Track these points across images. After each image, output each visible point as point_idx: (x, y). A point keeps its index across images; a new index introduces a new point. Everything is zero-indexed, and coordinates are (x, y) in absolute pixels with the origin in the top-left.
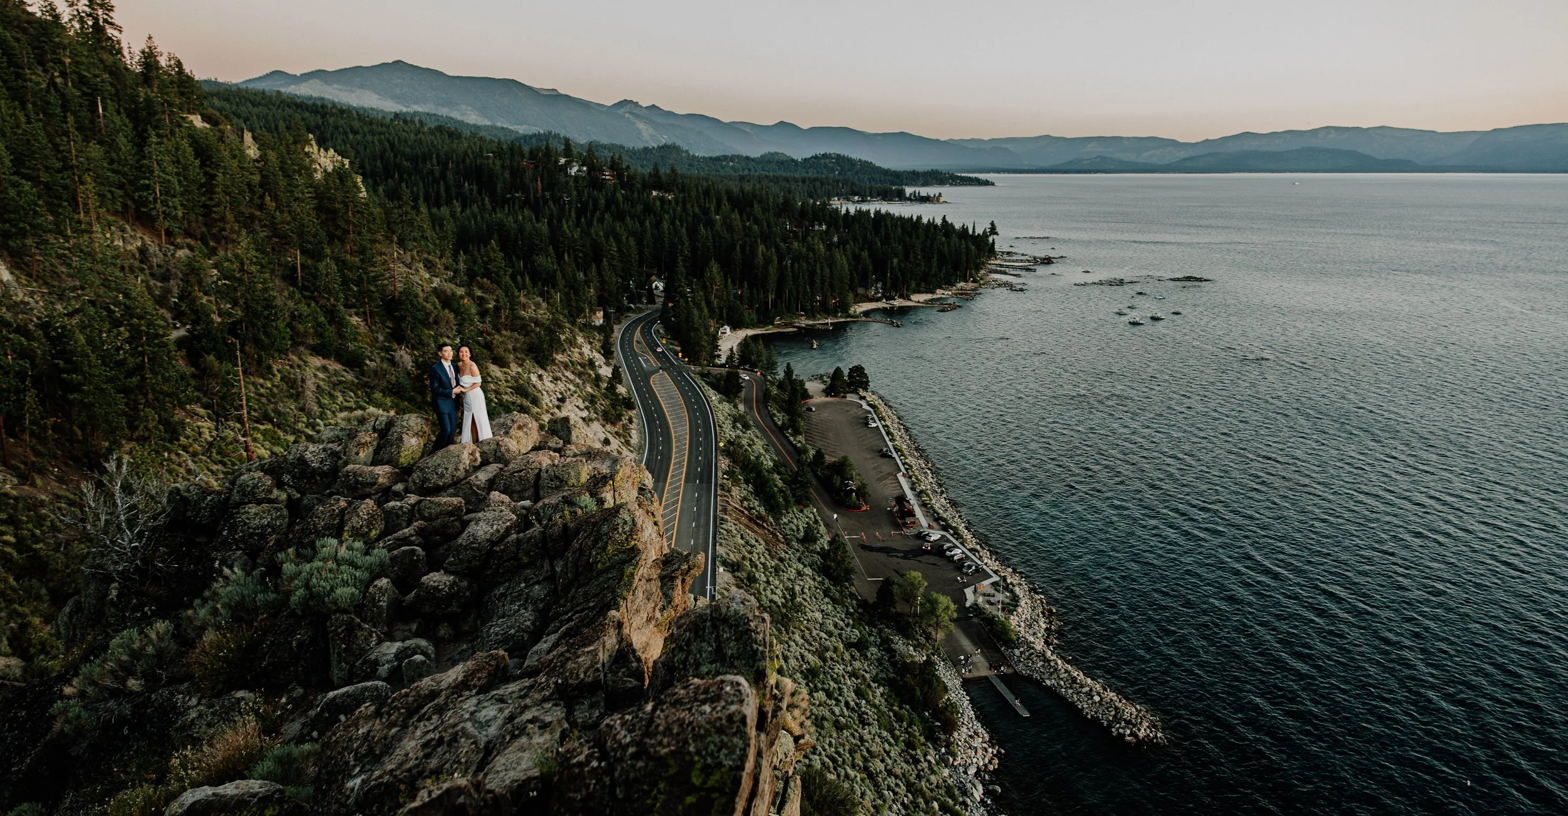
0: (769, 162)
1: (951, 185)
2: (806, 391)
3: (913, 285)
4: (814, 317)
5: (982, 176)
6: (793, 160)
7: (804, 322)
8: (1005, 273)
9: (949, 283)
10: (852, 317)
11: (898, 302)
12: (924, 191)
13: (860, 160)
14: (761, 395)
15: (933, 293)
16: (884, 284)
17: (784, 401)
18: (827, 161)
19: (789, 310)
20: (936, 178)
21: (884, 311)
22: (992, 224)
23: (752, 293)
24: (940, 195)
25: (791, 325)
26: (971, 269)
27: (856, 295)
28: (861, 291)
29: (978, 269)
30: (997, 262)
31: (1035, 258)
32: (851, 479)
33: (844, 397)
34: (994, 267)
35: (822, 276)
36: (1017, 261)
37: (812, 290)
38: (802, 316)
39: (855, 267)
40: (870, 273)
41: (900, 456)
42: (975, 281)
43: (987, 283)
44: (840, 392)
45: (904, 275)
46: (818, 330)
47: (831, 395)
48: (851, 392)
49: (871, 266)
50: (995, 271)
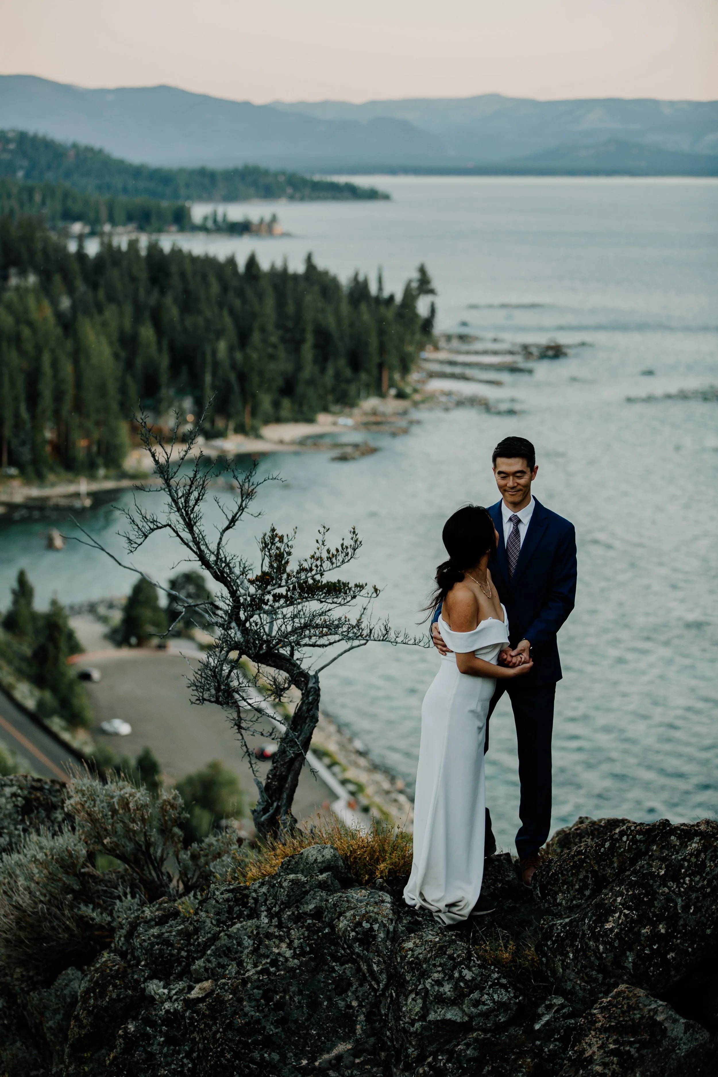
1: (292, 198)
2: (70, 635)
3: (266, 401)
7: (18, 492)
8: (463, 378)
10: (133, 477)
11: (233, 444)
13: (75, 146)
15: (310, 420)
16: (199, 403)
17: (23, 658)
20: (255, 184)
22: (422, 270)
24: (274, 219)
26: (391, 369)
27: (134, 429)
29: (405, 370)
30: (442, 355)
31: (525, 348)
33: (161, 647)
34: (435, 367)
36: (485, 352)
37: (33, 417)
38: (12, 477)
39: (129, 365)
40: (164, 378)
41: (329, 767)
42: (401, 395)
43: (430, 399)
44: (151, 636)
45: (242, 377)
46: (57, 508)
47: (130, 646)
48: (178, 635)
49: (165, 362)
50: (442, 376)
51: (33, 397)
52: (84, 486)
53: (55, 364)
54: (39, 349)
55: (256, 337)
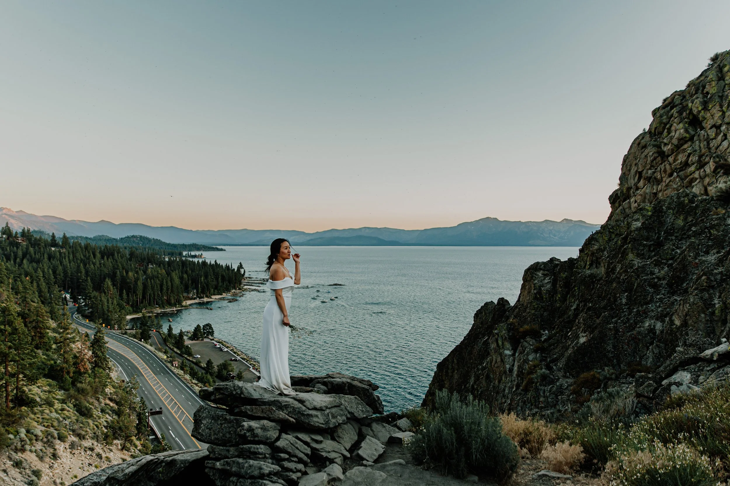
0: (100, 240)
1: (204, 251)
2: (183, 339)
3: (212, 290)
4: (164, 308)
5: (219, 247)
6: (114, 239)
7: (159, 311)
8: (251, 285)
9: (228, 290)
10: (185, 307)
11: (206, 300)
12: (193, 253)
13: (154, 239)
14: (161, 341)
15: (222, 295)
16: (197, 291)
17: (173, 343)
18: (135, 239)
19: (150, 304)
20: (196, 248)
22: (240, 263)
23: (128, 296)
24: (202, 254)
25: (152, 312)
26: (237, 284)
27: (183, 297)
28: (185, 295)
29: (240, 284)
30: (247, 281)
31: (263, 279)
32: (232, 371)
33: (202, 340)
34: (245, 283)
35: (167, 286)
36: (255, 280)
37: (162, 294)
38: (157, 307)
39: (181, 283)
40: (190, 286)
41: (246, 362)
42: (239, 289)
43: (246, 290)
44: (200, 338)
45: (207, 285)
46: (169, 313)
47: (195, 340)
48: (205, 337)
49: (190, 282)
50: (247, 285)
51: (161, 290)
52: (175, 309)
53: (167, 282)
54: (163, 280)
55: (209, 277)
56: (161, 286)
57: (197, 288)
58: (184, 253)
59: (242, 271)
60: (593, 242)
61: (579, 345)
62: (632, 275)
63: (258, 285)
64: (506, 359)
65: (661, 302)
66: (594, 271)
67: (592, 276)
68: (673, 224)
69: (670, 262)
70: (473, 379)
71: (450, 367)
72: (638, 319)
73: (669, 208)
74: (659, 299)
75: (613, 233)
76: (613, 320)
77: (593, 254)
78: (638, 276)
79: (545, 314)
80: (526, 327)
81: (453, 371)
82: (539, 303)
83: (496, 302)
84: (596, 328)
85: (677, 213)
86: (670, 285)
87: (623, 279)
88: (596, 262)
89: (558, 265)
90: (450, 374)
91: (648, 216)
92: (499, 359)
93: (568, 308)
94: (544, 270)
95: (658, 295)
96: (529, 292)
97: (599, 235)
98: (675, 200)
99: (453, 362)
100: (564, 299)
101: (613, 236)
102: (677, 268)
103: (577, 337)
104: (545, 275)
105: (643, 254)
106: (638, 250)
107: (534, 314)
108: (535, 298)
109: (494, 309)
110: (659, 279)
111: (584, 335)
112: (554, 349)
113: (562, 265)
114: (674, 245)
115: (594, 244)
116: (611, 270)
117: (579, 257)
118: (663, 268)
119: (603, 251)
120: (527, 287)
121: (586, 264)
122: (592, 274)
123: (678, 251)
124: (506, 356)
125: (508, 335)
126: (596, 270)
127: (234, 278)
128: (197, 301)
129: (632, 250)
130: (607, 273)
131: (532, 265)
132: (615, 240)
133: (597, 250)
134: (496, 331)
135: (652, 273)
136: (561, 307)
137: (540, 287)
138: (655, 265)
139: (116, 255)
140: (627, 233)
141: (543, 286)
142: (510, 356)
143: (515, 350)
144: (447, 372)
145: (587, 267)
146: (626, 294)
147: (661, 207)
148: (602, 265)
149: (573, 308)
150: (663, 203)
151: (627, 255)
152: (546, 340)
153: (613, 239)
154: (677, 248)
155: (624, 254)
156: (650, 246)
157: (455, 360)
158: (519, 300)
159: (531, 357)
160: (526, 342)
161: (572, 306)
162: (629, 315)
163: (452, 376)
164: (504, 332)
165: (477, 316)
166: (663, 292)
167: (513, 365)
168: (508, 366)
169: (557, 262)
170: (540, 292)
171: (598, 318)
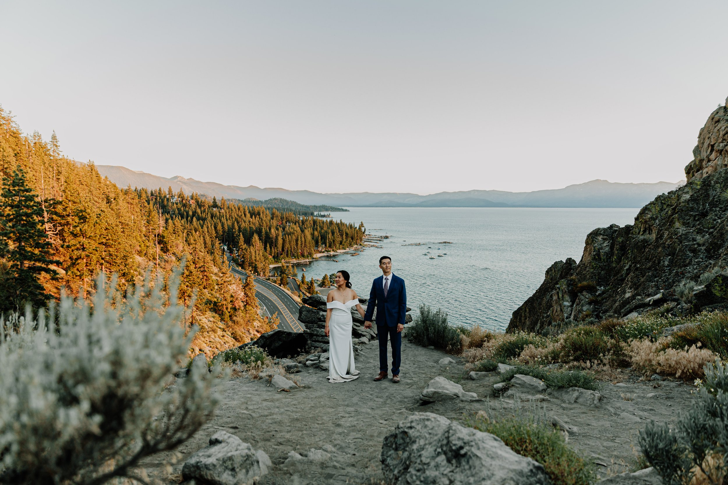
0: (249, 202)
1: (332, 211)
3: (338, 245)
4: (298, 259)
5: (344, 208)
6: (260, 201)
7: (295, 261)
8: (371, 242)
9: (351, 246)
10: (315, 259)
11: (332, 253)
12: (322, 213)
13: (291, 201)
14: (297, 287)
15: (345, 249)
16: (326, 246)
17: (305, 289)
18: (276, 201)
19: (287, 256)
20: (324, 208)
21: (328, 256)
22: (362, 223)
23: (271, 249)
24: (329, 214)
25: (289, 262)
26: (358, 240)
27: (314, 250)
28: (316, 248)
29: (361, 240)
30: (367, 238)
34: (365, 240)
35: (301, 241)
36: (374, 238)
37: (297, 248)
38: (293, 259)
39: (313, 239)
40: (320, 241)
42: (360, 245)
43: (366, 245)
44: (327, 285)
45: (334, 241)
46: (302, 264)
47: (323, 287)
48: (332, 285)
49: (320, 238)
50: (367, 242)
51: (297, 244)
52: (307, 260)
53: (301, 238)
54: (298, 236)
55: (335, 234)
56: (297, 240)
57: (325, 243)
58: (315, 213)
59: (363, 229)
60: (647, 212)
61: (624, 299)
62: (676, 242)
63: (376, 241)
64: (565, 309)
65: (698, 265)
66: (647, 236)
67: (645, 241)
68: (719, 197)
69: (711, 230)
70: (539, 325)
71: (523, 315)
72: (676, 279)
73: (716, 182)
74: (696, 262)
75: (665, 204)
76: (655, 279)
77: (646, 222)
78: (681, 242)
79: (603, 272)
80: (585, 283)
81: (526, 319)
82: (597, 263)
83: (565, 262)
84: (640, 285)
85: (724, 186)
86: (708, 250)
87: (668, 244)
88: (648, 229)
89: (616, 231)
90: (523, 321)
91: (697, 189)
92: (559, 309)
93: (622, 268)
94: (603, 235)
95: (697, 259)
96: (590, 254)
97: (652, 205)
98: (723, 175)
99: (526, 311)
100: (619, 260)
101: (665, 207)
102: (715, 236)
103: (624, 292)
104: (604, 239)
105: (689, 223)
106: (684, 219)
107: (592, 273)
108: (594, 259)
109: (562, 267)
110: (699, 245)
111: (629, 291)
112: (606, 302)
113: (619, 231)
114: (716, 215)
115: (647, 214)
116: (660, 236)
117: (635, 224)
118: (704, 235)
119: (655, 219)
120: (588, 250)
121: (640, 230)
122: (644, 239)
123: (719, 221)
124: (565, 306)
125: (567, 289)
126: (648, 235)
127: (356, 235)
128: (325, 254)
129: (678, 220)
130: (657, 239)
131: (593, 231)
132: (666, 210)
133: (649, 219)
134: (558, 286)
135: (694, 240)
136: (616, 267)
137: (599, 249)
138: (698, 233)
139: (262, 214)
140: (677, 205)
141: (602, 248)
142: (568, 306)
143: (573, 302)
144: (520, 319)
145: (641, 233)
146: (669, 257)
147: (710, 181)
148: (654, 231)
149: (625, 268)
150: (711, 178)
151: (674, 223)
152: (600, 295)
153: (665, 209)
154: (719, 218)
155: (672, 222)
156: (695, 216)
157: (527, 309)
158: (581, 261)
159: (585, 308)
160: (583, 295)
161: (625, 266)
162: (669, 275)
163: (525, 323)
164: (564, 286)
165: (547, 272)
166: (701, 256)
167: (571, 314)
168: (566, 315)
169: (616, 229)
170: (598, 254)
171: (643, 277)
